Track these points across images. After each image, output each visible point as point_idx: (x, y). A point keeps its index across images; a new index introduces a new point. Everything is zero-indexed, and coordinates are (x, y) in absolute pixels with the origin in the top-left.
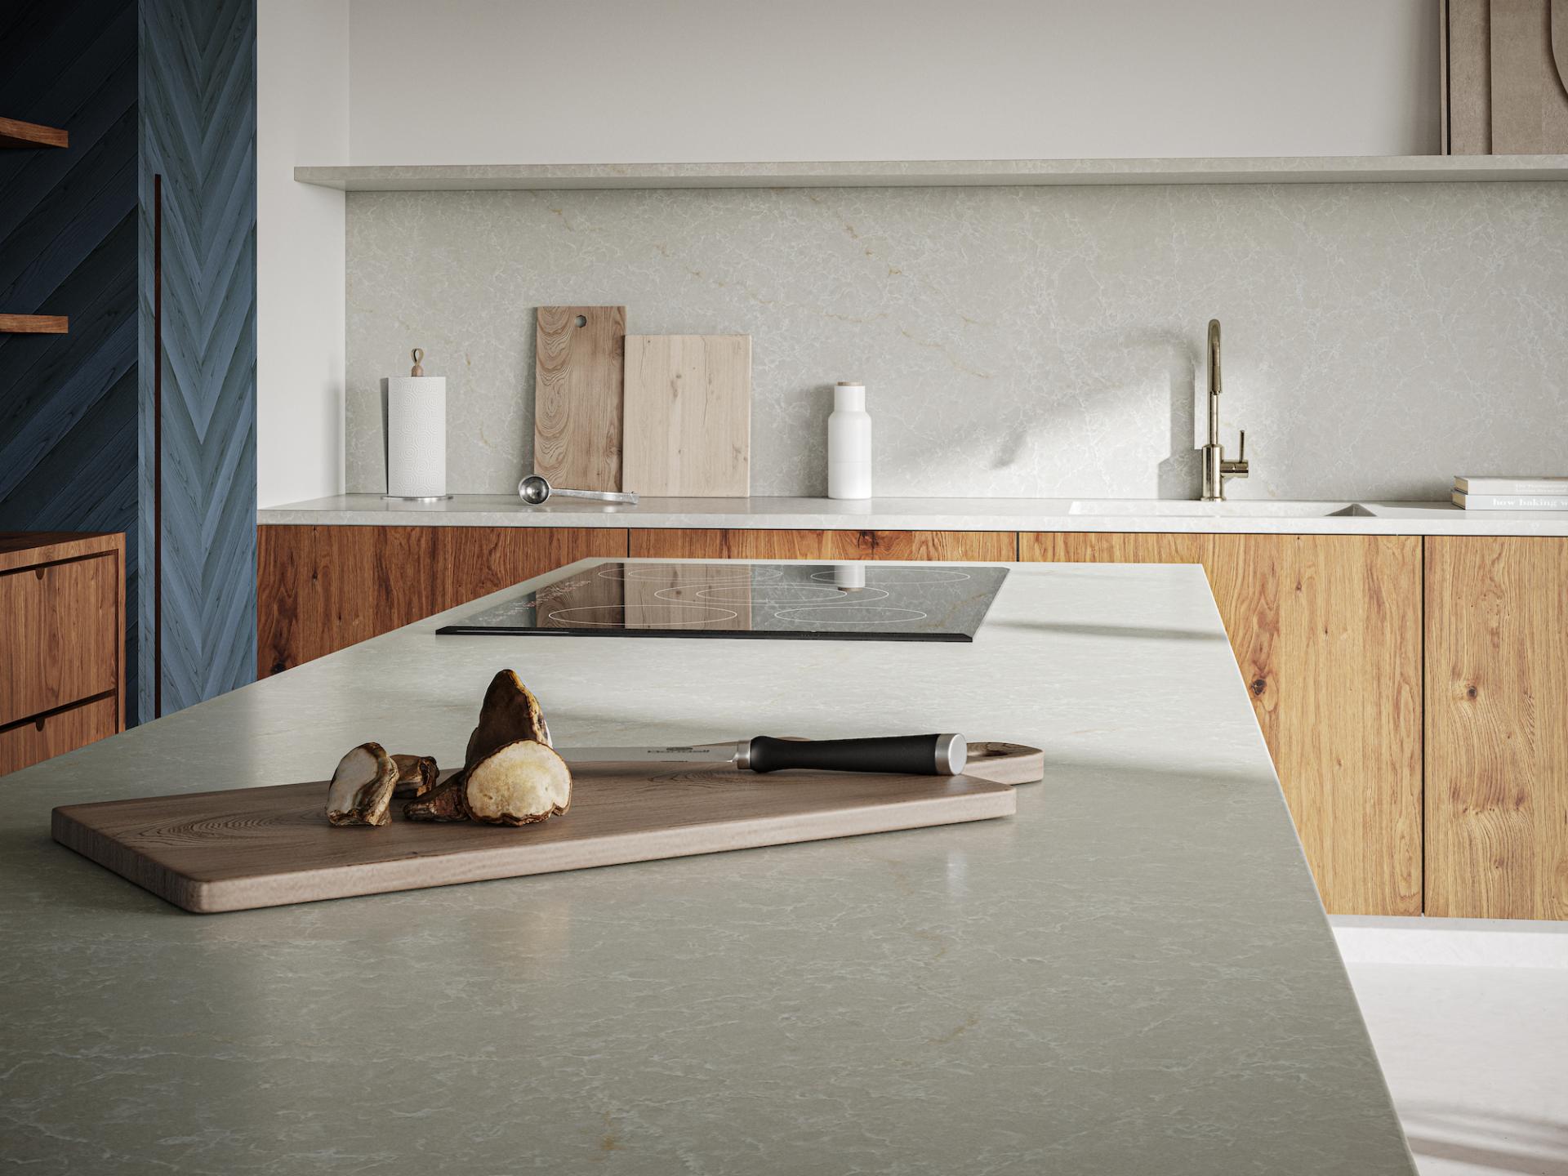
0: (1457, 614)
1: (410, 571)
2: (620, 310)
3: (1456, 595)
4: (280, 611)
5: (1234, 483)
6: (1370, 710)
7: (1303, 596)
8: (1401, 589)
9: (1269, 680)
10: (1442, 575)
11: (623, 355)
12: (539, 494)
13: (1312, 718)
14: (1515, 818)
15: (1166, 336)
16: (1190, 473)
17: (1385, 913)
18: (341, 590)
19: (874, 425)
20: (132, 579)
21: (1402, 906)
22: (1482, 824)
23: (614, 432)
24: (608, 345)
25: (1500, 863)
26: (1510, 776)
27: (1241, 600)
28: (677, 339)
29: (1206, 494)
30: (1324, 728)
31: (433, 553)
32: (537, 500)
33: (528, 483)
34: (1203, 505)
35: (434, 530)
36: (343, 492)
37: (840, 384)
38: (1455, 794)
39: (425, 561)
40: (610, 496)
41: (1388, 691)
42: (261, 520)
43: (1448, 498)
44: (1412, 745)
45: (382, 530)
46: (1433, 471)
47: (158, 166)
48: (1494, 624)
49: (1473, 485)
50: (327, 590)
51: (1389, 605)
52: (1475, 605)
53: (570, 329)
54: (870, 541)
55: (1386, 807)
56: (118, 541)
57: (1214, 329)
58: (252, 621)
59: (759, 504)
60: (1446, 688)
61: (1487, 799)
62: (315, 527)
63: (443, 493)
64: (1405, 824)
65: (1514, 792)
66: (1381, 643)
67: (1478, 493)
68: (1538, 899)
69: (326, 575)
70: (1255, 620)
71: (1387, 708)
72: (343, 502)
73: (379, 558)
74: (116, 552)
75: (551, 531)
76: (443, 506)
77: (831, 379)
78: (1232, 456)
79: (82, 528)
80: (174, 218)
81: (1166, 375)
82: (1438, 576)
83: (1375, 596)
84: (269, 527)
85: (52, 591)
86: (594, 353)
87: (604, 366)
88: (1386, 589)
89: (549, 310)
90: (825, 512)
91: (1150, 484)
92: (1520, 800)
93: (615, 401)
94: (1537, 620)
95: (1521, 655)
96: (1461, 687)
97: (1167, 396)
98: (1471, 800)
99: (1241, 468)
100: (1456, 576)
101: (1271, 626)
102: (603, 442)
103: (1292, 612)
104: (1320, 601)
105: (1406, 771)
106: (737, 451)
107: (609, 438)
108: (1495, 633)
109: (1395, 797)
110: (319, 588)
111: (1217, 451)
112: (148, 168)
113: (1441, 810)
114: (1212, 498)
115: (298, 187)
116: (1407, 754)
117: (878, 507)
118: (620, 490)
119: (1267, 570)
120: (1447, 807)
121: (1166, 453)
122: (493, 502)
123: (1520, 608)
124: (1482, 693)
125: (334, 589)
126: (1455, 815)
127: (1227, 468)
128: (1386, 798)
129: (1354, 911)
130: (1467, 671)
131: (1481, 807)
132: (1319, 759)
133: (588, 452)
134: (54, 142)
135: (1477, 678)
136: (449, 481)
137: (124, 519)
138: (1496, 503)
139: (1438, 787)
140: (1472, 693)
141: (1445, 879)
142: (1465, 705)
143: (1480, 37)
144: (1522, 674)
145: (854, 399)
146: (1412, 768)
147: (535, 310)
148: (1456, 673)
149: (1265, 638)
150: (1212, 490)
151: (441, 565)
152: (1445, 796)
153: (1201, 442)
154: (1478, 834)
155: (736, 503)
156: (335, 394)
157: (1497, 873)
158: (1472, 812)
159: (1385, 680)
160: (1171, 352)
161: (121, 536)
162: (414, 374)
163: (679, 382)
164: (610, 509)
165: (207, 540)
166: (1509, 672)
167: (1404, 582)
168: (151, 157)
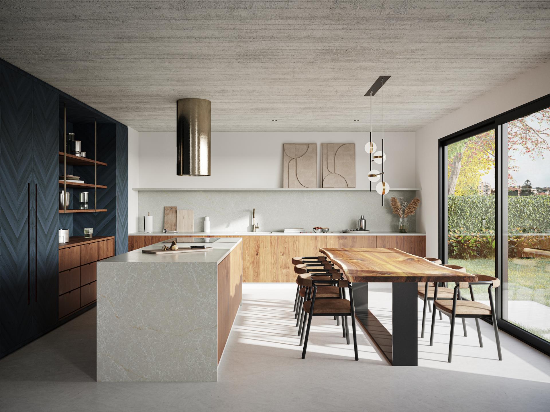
0: (281, 246)
1: (149, 241)
2: (176, 207)
3: (281, 243)
4: (132, 247)
5: (257, 230)
6: (271, 257)
7: (263, 243)
8: (274, 242)
9: (258, 254)
10: (280, 240)
11: (176, 213)
12: (166, 231)
13: (264, 258)
14: (288, 270)
15: (248, 211)
16: (251, 228)
17: (272, 282)
18: (140, 244)
19: (210, 222)
20: (115, 242)
21: (274, 281)
22: (284, 271)
23: (175, 223)
24: (174, 211)
25: (286, 276)
26: (287, 265)
27: (255, 244)
28: (184, 211)
29: (253, 231)
30: (265, 260)
31: (152, 239)
32: (165, 232)
33: (164, 230)
34: (253, 232)
35: (152, 236)
36: (138, 231)
37: (206, 217)
38: (281, 267)
39: (151, 240)
40: (175, 232)
41: (273, 255)
42: (129, 235)
43: (283, 231)
44: (276, 261)
45: (145, 236)
46: (280, 228)
47: (118, 191)
48: (285, 246)
49: (285, 230)
50: (138, 244)
51: (273, 244)
52: (283, 244)
53: (169, 210)
54: (209, 236)
55: (272, 269)
56: (113, 237)
57: (254, 210)
58: (128, 248)
59: (195, 233)
60: (280, 254)
61: (285, 268)
62: (136, 236)
63: (152, 231)
64: (275, 271)
65: (288, 267)
66: (272, 249)
67: (286, 230)
68: (291, 280)
69: (138, 242)
70: (257, 246)
71: (273, 257)
72: (138, 233)
73: (145, 240)
74: (113, 239)
75: (168, 236)
76: (152, 233)
77: (204, 216)
78: (257, 226)
79: (109, 236)
80: (120, 197)
81: (248, 216)
82: (279, 241)
83: (271, 243)
84: (130, 236)
85: (107, 243)
86: (173, 213)
87: (174, 215)
88: (273, 242)
89: (166, 207)
90: (204, 233)
91: (246, 230)
92: (289, 268)
93: (175, 219)
94: (291, 246)
95: (289, 250)
96: (282, 254)
97: (248, 218)
98: (283, 268)
99: (258, 227)
100: (281, 240)
101: (259, 247)
102: (174, 225)
103: (261, 245)
104: (265, 244)
105: (275, 265)
106: (192, 226)
107: (175, 224)
108: (286, 248)
109: (274, 268)
110: (137, 244)
111: (255, 225)
112: (117, 191)
113: (279, 269)
114: (254, 231)
115: (133, 191)
116: (275, 262)
117: (211, 233)
118: (176, 231)
119: (258, 240)
120: (280, 269)
121: (248, 226)
122: (159, 233)
123: (289, 244)
124: (284, 255)
125: (139, 244)
126: (281, 270)
127: (256, 227)
128: (273, 268)
129: (269, 282)
130: (282, 252)
131: (284, 269)
132: (265, 263)
133: (172, 226)
134: (105, 188)
135: (284, 253)
136: (153, 230)
137: (114, 234)
138: (288, 232)
139: (279, 266)
140: (283, 255)
141: (280, 278)
142: (282, 256)
143: (288, 173)
144: (289, 252)
145: (207, 219)
146: (276, 264)
147: (165, 207)
148: (281, 252)
149: (258, 248)
150: (254, 230)
151: (153, 240)
152: (280, 267)
153: (253, 224)
154: (284, 272)
155: (192, 232)
156: (137, 218)
157: (286, 277)
158: (283, 269)
159: (273, 254)
160: (249, 213)
161: (114, 237)
162: (148, 216)
163: (184, 217)
164: (175, 233)
165: (123, 238)
166: (287, 252)
167: (275, 241)
168: (117, 189)
